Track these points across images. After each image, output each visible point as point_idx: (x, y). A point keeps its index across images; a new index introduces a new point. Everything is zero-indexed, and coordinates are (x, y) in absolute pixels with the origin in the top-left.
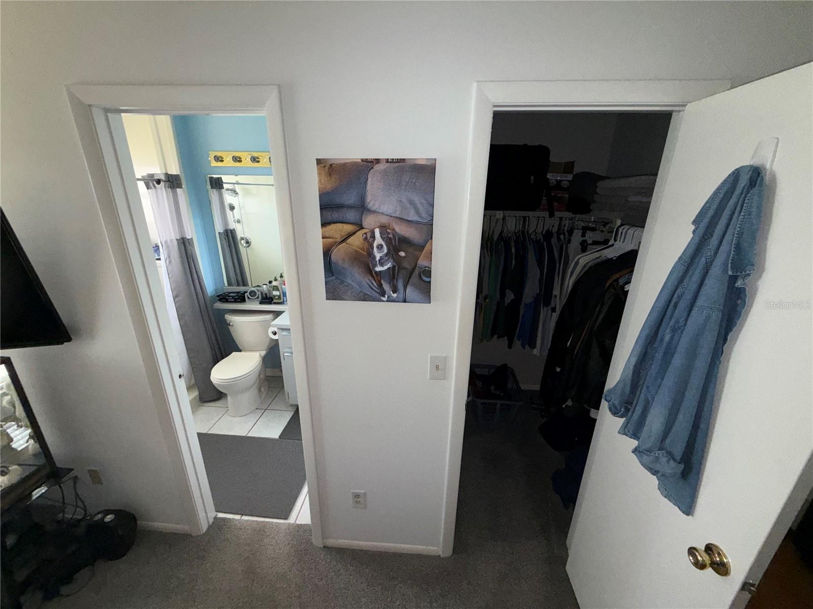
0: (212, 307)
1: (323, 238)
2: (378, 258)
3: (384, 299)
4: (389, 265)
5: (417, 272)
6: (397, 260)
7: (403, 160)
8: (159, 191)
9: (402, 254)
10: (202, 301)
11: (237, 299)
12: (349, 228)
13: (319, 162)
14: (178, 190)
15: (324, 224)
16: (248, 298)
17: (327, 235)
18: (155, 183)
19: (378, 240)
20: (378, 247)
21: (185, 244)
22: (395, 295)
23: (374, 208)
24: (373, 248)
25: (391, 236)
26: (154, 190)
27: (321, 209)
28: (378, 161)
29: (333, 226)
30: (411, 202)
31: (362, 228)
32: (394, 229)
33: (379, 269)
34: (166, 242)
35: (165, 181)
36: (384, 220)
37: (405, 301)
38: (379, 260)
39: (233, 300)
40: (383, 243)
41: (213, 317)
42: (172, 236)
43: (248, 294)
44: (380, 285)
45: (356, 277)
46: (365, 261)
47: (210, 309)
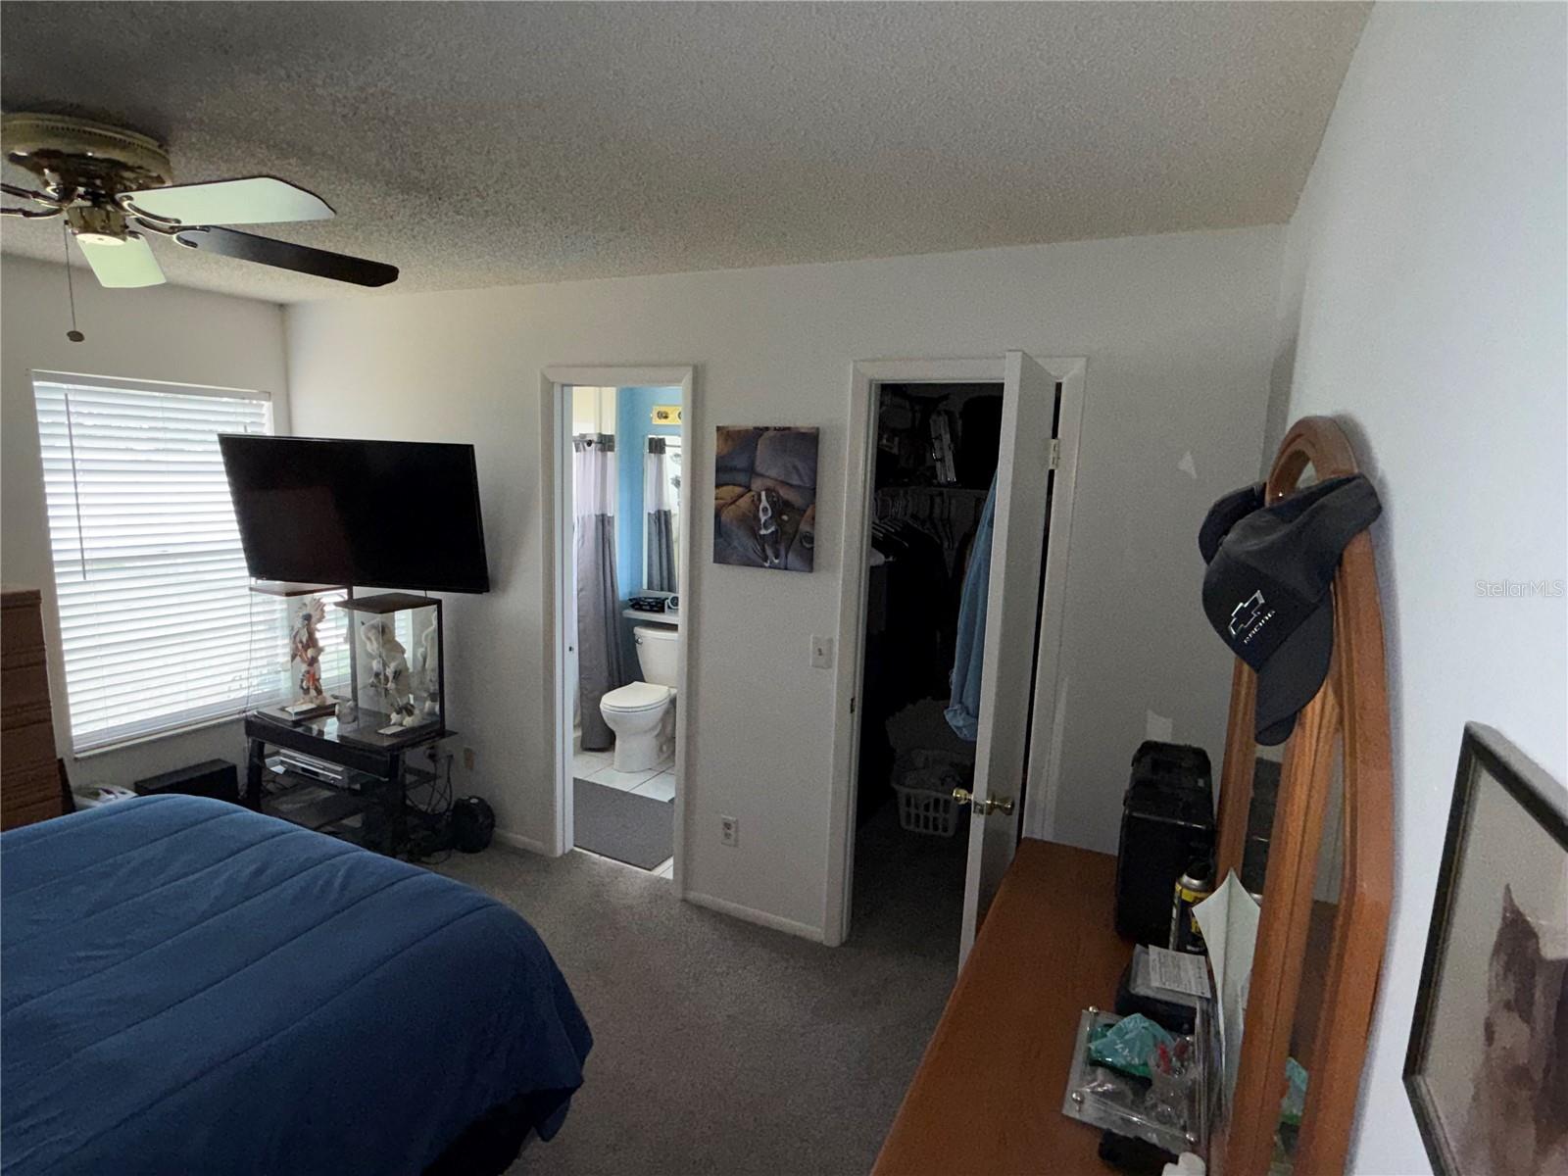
0: (621, 614)
1: (716, 499)
2: (763, 521)
3: (767, 565)
4: (773, 529)
5: (797, 537)
6: (780, 524)
7: (789, 428)
8: (588, 454)
9: (785, 518)
10: (610, 604)
11: (653, 606)
12: (738, 490)
13: (719, 429)
14: (609, 453)
15: (718, 486)
16: (669, 607)
17: (719, 496)
18: (585, 445)
19: (764, 503)
20: (763, 510)
21: (603, 522)
22: (777, 561)
23: (763, 471)
24: (758, 511)
25: (775, 499)
26: (583, 452)
27: (717, 471)
28: (767, 429)
29: (725, 488)
30: (795, 467)
31: (750, 490)
32: (778, 493)
33: (763, 532)
34: (583, 518)
35: (596, 443)
36: (770, 483)
37: (786, 569)
38: (764, 524)
39: (648, 608)
40: (768, 507)
41: (618, 631)
42: (593, 510)
43: (669, 601)
44: (764, 550)
45: (742, 541)
46: (750, 523)
47: (618, 616)
